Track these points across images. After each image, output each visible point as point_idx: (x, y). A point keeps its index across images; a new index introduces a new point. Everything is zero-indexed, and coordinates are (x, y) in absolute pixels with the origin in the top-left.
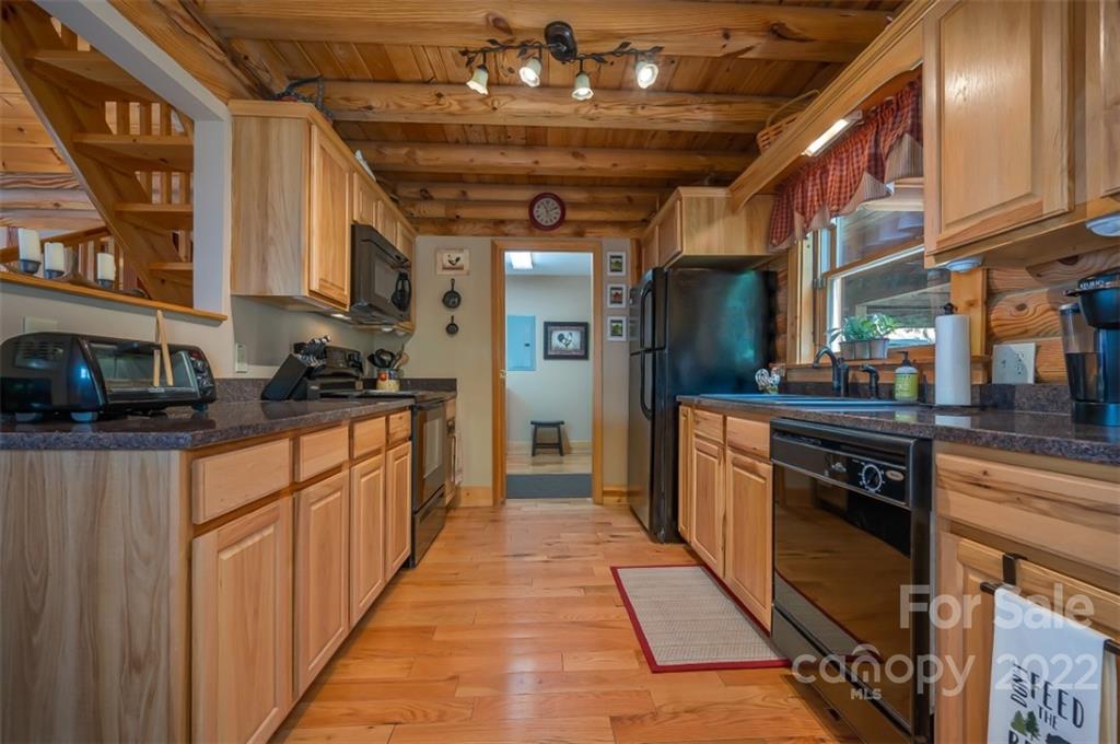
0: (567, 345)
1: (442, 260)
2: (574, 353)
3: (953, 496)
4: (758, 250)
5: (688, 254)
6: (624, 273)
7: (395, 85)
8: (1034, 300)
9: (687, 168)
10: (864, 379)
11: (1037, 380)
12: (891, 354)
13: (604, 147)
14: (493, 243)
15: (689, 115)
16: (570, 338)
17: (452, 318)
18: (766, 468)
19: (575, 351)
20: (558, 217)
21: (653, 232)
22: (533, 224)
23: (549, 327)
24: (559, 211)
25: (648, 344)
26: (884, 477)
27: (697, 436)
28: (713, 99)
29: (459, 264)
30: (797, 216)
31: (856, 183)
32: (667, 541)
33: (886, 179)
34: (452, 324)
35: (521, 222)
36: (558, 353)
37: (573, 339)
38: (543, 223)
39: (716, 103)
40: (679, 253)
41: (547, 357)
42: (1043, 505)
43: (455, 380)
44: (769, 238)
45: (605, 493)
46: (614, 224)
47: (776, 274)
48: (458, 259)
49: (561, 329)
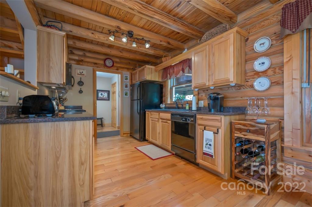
0: (103, 96)
1: (77, 72)
2: (105, 99)
3: (199, 121)
4: (160, 80)
5: (148, 79)
6: (128, 81)
7: (79, 27)
8: (203, 95)
9: (145, 60)
10: (180, 106)
11: (204, 106)
12: (184, 102)
13: (127, 51)
14: (93, 69)
15: (149, 51)
16: (104, 95)
17: (81, 89)
18: (170, 122)
20: (112, 64)
21: (137, 72)
22: (105, 65)
23: (98, 91)
24: (112, 63)
25: (139, 98)
26: (191, 120)
27: (151, 118)
28: (154, 49)
29: (83, 73)
30: (168, 75)
31: (179, 72)
32: (143, 141)
33: (185, 73)
34: (81, 90)
35: (101, 64)
36: (101, 99)
38: (108, 65)
39: (155, 50)
40: (145, 79)
41: (97, 99)
42: (208, 120)
43: (82, 106)
44: (163, 78)
45: (124, 134)
46: (126, 68)
47: (163, 85)
48: (82, 72)
49: (101, 92)
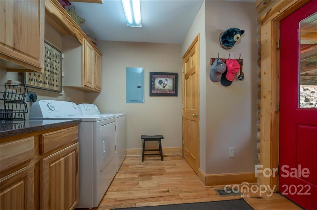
0: (164, 87)
2: (169, 93)
16: (166, 83)
19: (169, 90)
23: (153, 75)
36: (159, 92)
37: (169, 83)
41: (152, 94)
49: (161, 77)
